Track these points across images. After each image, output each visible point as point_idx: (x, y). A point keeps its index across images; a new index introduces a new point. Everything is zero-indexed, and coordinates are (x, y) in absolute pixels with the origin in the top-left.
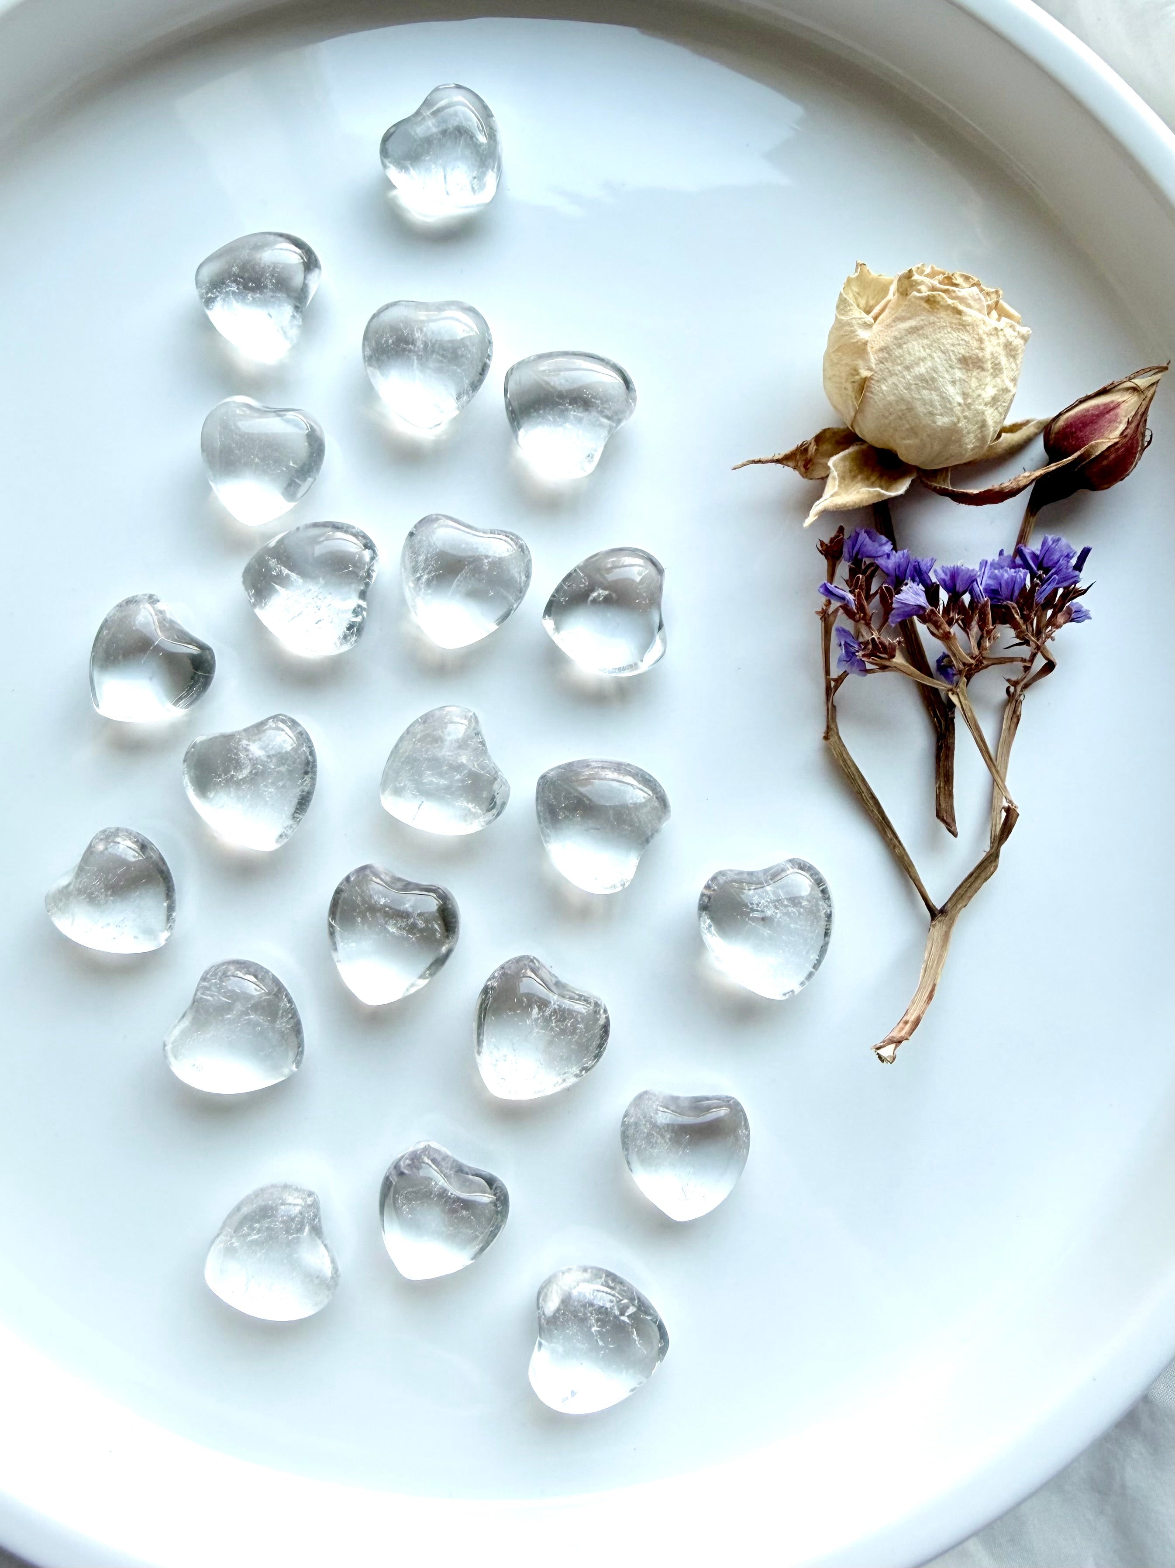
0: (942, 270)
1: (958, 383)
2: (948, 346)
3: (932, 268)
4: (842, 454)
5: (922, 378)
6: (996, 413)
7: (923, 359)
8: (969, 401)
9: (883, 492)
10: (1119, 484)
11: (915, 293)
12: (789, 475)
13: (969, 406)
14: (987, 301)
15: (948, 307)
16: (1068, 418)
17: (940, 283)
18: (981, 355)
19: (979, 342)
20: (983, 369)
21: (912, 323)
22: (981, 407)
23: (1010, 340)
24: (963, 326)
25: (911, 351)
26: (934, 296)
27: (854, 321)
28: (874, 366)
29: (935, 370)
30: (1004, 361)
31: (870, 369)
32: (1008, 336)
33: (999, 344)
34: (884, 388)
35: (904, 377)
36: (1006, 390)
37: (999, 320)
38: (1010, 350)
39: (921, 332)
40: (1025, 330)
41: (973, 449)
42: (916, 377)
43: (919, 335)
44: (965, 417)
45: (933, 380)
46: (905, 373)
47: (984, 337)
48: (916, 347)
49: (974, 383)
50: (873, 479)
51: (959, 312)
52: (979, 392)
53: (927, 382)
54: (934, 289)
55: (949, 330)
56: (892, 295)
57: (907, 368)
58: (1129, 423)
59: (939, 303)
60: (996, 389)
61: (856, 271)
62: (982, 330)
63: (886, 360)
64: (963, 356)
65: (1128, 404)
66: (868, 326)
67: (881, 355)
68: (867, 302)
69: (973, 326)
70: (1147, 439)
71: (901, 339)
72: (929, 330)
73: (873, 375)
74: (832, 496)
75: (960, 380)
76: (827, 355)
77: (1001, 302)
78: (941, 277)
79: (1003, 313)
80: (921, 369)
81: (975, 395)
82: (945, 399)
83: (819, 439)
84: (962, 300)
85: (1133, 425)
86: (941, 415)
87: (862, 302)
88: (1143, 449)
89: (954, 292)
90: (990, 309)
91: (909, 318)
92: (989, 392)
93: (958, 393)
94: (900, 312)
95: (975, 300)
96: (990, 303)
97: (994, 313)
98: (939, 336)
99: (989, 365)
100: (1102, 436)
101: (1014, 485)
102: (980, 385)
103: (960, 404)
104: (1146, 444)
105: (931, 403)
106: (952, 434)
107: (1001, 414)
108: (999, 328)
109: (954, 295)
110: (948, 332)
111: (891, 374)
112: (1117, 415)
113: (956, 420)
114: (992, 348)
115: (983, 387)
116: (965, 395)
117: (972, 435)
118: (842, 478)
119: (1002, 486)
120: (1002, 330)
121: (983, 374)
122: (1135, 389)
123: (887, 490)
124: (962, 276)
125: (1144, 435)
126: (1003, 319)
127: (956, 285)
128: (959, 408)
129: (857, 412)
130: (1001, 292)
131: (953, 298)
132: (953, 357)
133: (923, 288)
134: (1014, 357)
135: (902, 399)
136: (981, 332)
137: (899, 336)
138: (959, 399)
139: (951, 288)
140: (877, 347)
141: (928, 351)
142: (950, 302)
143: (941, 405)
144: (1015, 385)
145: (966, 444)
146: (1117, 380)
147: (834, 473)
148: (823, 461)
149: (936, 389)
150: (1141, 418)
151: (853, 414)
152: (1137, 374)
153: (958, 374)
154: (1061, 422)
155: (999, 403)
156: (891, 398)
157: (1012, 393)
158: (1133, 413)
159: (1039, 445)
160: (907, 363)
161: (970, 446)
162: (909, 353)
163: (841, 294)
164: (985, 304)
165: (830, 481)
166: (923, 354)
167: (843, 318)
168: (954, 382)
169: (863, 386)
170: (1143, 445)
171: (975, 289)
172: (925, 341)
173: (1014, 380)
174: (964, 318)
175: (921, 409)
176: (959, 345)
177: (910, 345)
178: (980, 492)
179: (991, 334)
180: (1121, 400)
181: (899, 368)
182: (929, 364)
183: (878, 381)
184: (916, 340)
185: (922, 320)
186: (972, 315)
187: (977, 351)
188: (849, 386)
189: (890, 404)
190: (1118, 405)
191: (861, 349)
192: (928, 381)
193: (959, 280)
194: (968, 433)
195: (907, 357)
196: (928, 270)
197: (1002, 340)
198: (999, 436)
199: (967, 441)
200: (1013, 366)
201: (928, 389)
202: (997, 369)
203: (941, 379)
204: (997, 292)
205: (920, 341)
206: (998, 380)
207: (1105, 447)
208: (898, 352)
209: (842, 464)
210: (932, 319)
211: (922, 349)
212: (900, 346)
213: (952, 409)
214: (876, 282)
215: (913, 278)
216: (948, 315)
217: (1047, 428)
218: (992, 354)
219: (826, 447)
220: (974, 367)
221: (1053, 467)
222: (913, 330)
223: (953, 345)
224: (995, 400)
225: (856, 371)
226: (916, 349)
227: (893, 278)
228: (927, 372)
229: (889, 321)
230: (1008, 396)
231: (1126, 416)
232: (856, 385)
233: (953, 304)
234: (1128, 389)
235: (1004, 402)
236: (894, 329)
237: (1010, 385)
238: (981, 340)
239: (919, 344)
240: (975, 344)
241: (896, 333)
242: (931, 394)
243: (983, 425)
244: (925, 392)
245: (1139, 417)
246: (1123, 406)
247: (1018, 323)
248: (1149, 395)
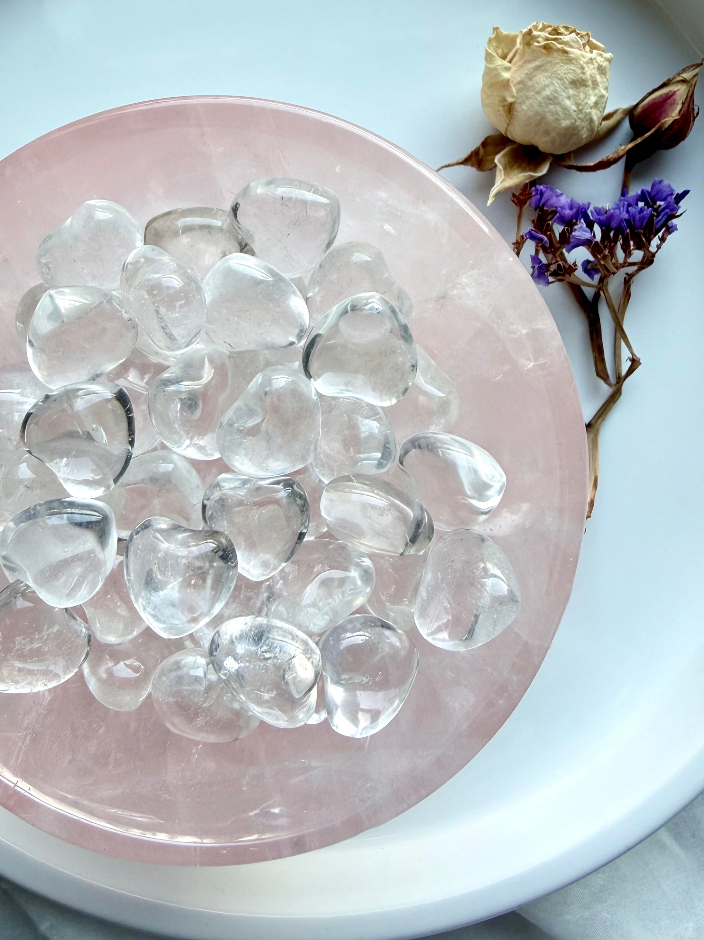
0: (550, 24)
1: (572, 98)
2: (562, 75)
3: (543, 24)
4: (502, 153)
5: (548, 98)
6: (598, 112)
7: (547, 86)
8: (581, 108)
9: (533, 174)
10: (682, 143)
11: (536, 44)
12: (469, 171)
13: (581, 111)
14: (582, 41)
15: (558, 50)
16: (643, 107)
17: (550, 34)
18: (584, 77)
19: (581, 70)
20: (586, 86)
21: (537, 63)
22: (588, 111)
23: (601, 64)
24: (570, 61)
25: (539, 82)
26: (548, 44)
27: (499, 67)
28: (515, 94)
29: (556, 91)
30: (598, 78)
31: (513, 97)
32: (599, 62)
33: (594, 68)
34: (524, 107)
35: (537, 99)
36: (602, 96)
37: (591, 52)
38: (601, 70)
39: (543, 68)
40: (609, 55)
41: (586, 137)
42: (544, 98)
43: (542, 71)
44: (579, 118)
45: (555, 97)
46: (537, 96)
47: (585, 65)
48: (541, 79)
49: (582, 96)
50: (524, 165)
51: (566, 52)
52: (586, 101)
53: (551, 100)
54: (547, 39)
55: (561, 64)
56: (518, 44)
57: (538, 93)
58: (683, 104)
59: (552, 48)
60: (596, 97)
61: (494, 33)
62: (582, 61)
63: (523, 89)
64: (573, 80)
65: (681, 91)
66: (508, 69)
67: (519, 86)
68: (503, 51)
69: (576, 59)
70: (696, 111)
71: (531, 74)
72: (548, 67)
73: (516, 100)
74: (501, 183)
75: (574, 95)
76: (483, 91)
77: (591, 39)
78: (549, 29)
79: (593, 47)
80: (547, 92)
81: (583, 103)
82: (565, 109)
83: (484, 144)
84: (566, 43)
85: (686, 105)
86: (564, 119)
87: (500, 52)
88: (694, 118)
89: (561, 39)
90: (584, 45)
91: (535, 60)
92: (593, 99)
93: (573, 105)
94: (527, 57)
95: (574, 42)
96: (584, 42)
97: (587, 48)
98: (555, 69)
99: (590, 83)
100: (669, 117)
101: (616, 156)
102: (586, 97)
103: (575, 111)
104: (695, 115)
105: (556, 113)
106: (572, 131)
107: (601, 112)
108: (593, 58)
109: (560, 41)
110: (561, 66)
111: (528, 98)
112: (675, 100)
113: (573, 121)
114: (590, 71)
115: (588, 97)
116: (578, 105)
117: (585, 129)
118: (505, 168)
119: (609, 158)
120: (595, 59)
121: (587, 89)
122: (684, 81)
123: (535, 171)
124: (564, 27)
125: (693, 109)
126: (595, 51)
127: (561, 34)
128: (575, 113)
129: (508, 125)
130: (590, 34)
131: (560, 43)
132: (566, 82)
133: (540, 39)
134: (605, 74)
135: (537, 113)
136: (582, 63)
137: (529, 73)
138: (574, 108)
139: (559, 37)
140: (515, 82)
141: (550, 80)
142: (559, 46)
143: (563, 114)
144: (607, 92)
145: (582, 135)
146: (671, 77)
147: (500, 167)
148: (490, 158)
149: (559, 104)
150: (690, 99)
151: (505, 126)
152: (684, 71)
153: (571, 92)
154: (639, 109)
155: (599, 105)
156: (530, 113)
157: (606, 98)
158: (685, 97)
159: (626, 124)
160: (537, 89)
161: (584, 136)
162: (538, 83)
163: (486, 51)
164: (581, 43)
165: (498, 173)
166: (547, 82)
167: (491, 66)
168: (569, 98)
169: (510, 109)
170: (694, 115)
171: (573, 34)
172: (547, 74)
173: (606, 89)
174: (570, 55)
175: (550, 118)
176: (569, 73)
177: (537, 78)
178: (595, 164)
179: (589, 63)
180: (676, 89)
181: (532, 93)
182: (552, 88)
183: (519, 104)
184: (541, 74)
185: (543, 61)
186: (574, 52)
187: (581, 75)
188: (501, 109)
189: (530, 117)
190: (674, 93)
191: (506, 84)
192: (553, 100)
193: (562, 30)
194: (583, 128)
195: (536, 85)
196: (540, 26)
197: (596, 65)
198: (601, 124)
199: (583, 133)
200: (605, 80)
201: (553, 104)
202: (595, 84)
203: (561, 97)
204: (587, 34)
205: (543, 74)
206: (597, 91)
207: (670, 122)
208: (530, 83)
209: (503, 160)
210: (549, 59)
211: (545, 79)
212: (530, 79)
213: (570, 115)
214: (507, 36)
215: (533, 34)
216: (559, 55)
217: (630, 112)
218: (591, 75)
219: (490, 149)
220: (580, 85)
221: (639, 140)
222: (538, 68)
223: (565, 74)
224: (596, 104)
225: (504, 100)
226: (542, 80)
227: (518, 33)
228: (551, 94)
229: (520, 63)
230: (604, 100)
231: (680, 100)
232: (506, 108)
233: (562, 47)
234: (679, 82)
235: (602, 104)
236: (525, 68)
237: (604, 92)
238: (582, 68)
239: (543, 76)
240: (579, 71)
241: (527, 71)
242: (556, 108)
243: (591, 121)
244: (551, 107)
245: (689, 98)
246: (678, 93)
247: (603, 51)
248: (694, 84)
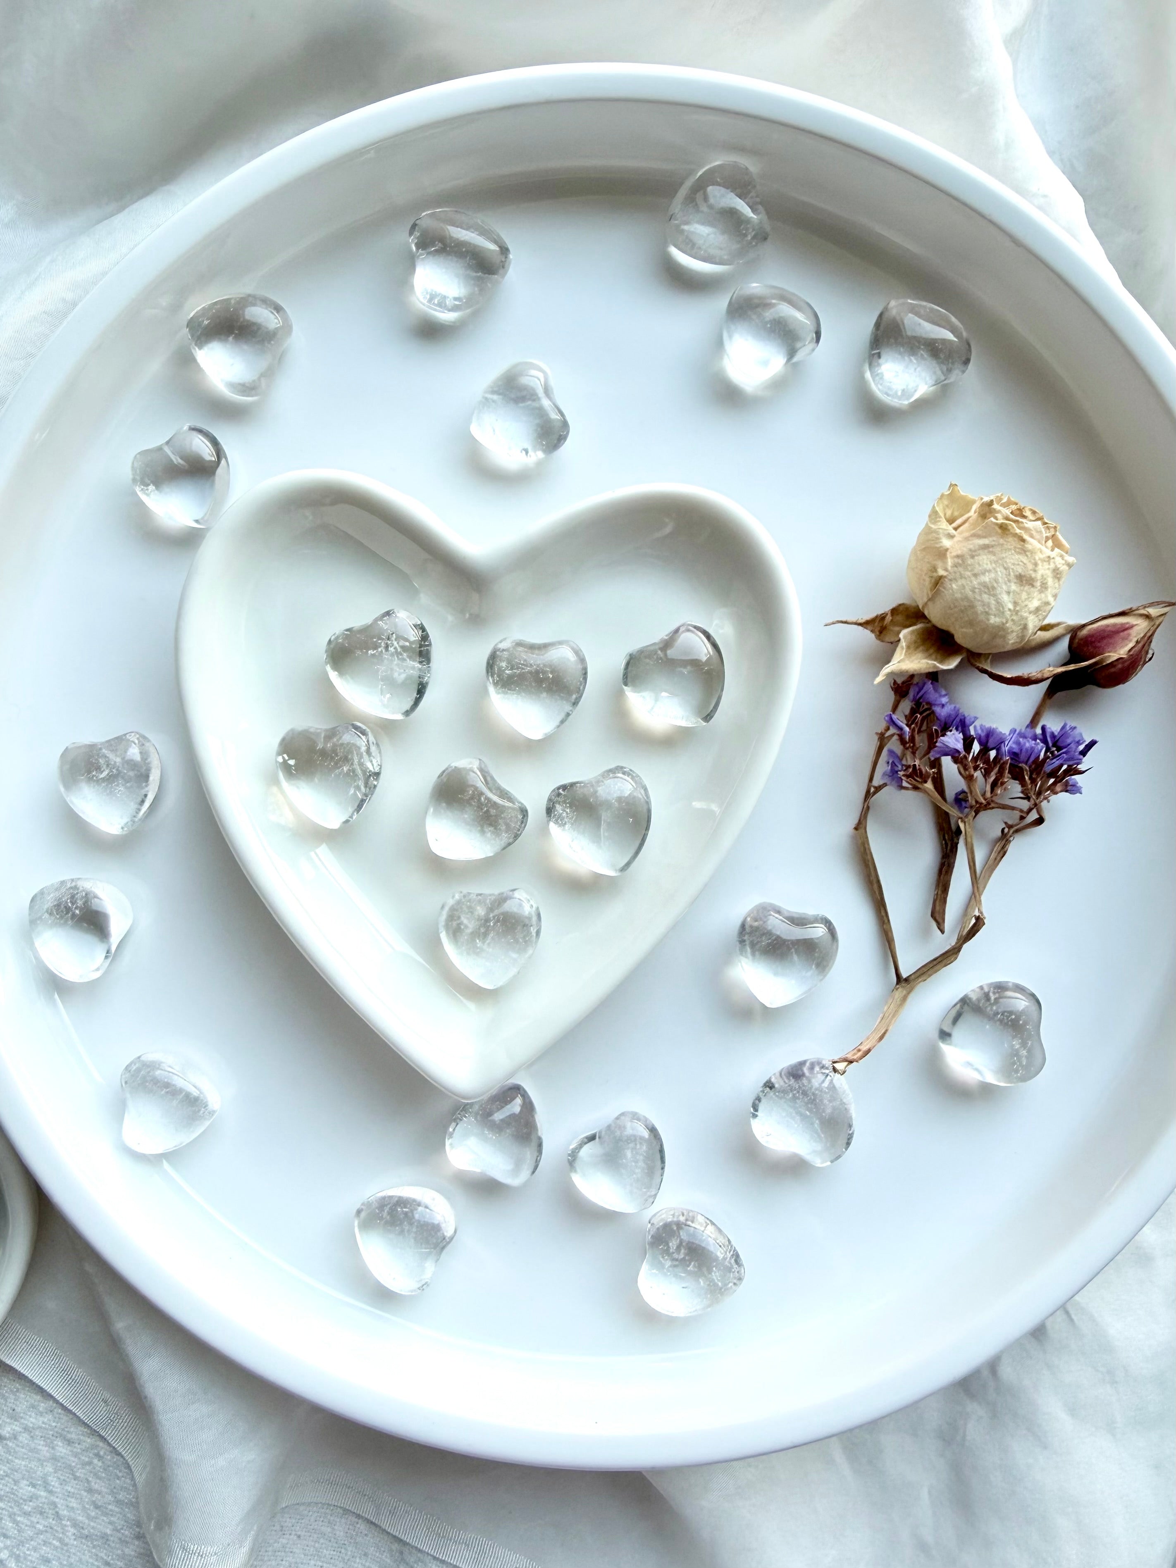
0: (1017, 501)
1: (1011, 594)
2: (1010, 565)
3: (1009, 498)
4: (911, 629)
5: (984, 585)
6: (1036, 619)
7: (989, 571)
8: (1018, 608)
9: (938, 665)
10: (1121, 686)
11: (992, 519)
12: (868, 636)
13: (1017, 612)
14: (1046, 533)
15: (1015, 535)
16: (1090, 630)
17: (1012, 513)
18: (1033, 575)
19: (1034, 566)
20: (1033, 586)
21: (986, 541)
22: (1025, 615)
23: (1059, 566)
24: (1024, 551)
25: (981, 563)
26: (1006, 524)
27: (941, 531)
28: (949, 568)
29: (996, 581)
30: (1050, 581)
31: (946, 570)
32: (1057, 563)
33: (1049, 569)
34: (954, 586)
35: (971, 582)
36: (1048, 603)
37: (1052, 550)
38: (1057, 574)
39: (991, 549)
40: (1071, 559)
41: (1013, 644)
42: (979, 584)
43: (989, 552)
44: (1013, 620)
45: (994, 588)
46: (973, 578)
47: (1039, 562)
48: (985, 560)
49: (1024, 595)
50: (931, 651)
51: (1023, 540)
52: (1027, 603)
53: (988, 589)
54: (1007, 518)
55: (1013, 552)
56: (972, 513)
57: (975, 575)
58: (1137, 642)
59: (1009, 530)
60: (1040, 602)
61: (949, 490)
62: (1038, 556)
63: (960, 565)
64: (1020, 574)
65: (1140, 626)
66: (951, 537)
67: (956, 560)
68: (952, 513)
69: (1032, 552)
70: (1149, 656)
71: (975, 551)
72: (997, 550)
73: (948, 575)
74: (899, 662)
75: (1014, 592)
76: (914, 552)
77: (1058, 533)
78: (1014, 507)
79: (1057, 544)
80: (986, 578)
81: (1023, 605)
82: (999, 603)
83: (894, 611)
84: (1026, 530)
85: (1140, 645)
86: (995, 615)
87: (949, 513)
88: (1145, 663)
89: (1022, 523)
90: (1047, 539)
91: (985, 537)
92: (1035, 604)
93: (1010, 601)
94: (978, 530)
95: (1037, 532)
96: (1048, 535)
97: (1050, 543)
98: (1004, 555)
99: (1038, 584)
100: (1115, 652)
101: (1039, 676)
102: (1029, 598)
103: (1010, 610)
104: (1147, 660)
105: (989, 605)
106: (1000, 631)
107: (1040, 620)
108: (1052, 557)
109: (1021, 525)
110: (1012, 554)
111: (962, 577)
112: (1129, 635)
113: (1004, 621)
114: (1044, 570)
115: (1030, 599)
116: (1015, 604)
117: (1015, 634)
118: (908, 647)
119: (1030, 675)
120: (1053, 558)
121: (1032, 589)
122: (1148, 617)
123: (941, 662)
124: (1031, 510)
125: (1147, 653)
126: (1056, 550)
127: (1025, 517)
128: (1009, 612)
129: (929, 600)
130: (1058, 528)
131: (1020, 528)
132: (1012, 574)
133: (999, 516)
134: (1059, 579)
135: (966, 598)
136: (1037, 558)
137: (973, 549)
138: (1011, 606)
139: (1020, 520)
140: (954, 554)
141: (994, 565)
142: (1018, 531)
143: (996, 608)
144: (1055, 600)
145: (1009, 639)
146: (1134, 607)
147: (903, 643)
148: (897, 629)
149: (994, 595)
150: (1148, 639)
151: (925, 600)
152: (1151, 605)
153: (1014, 587)
154: (1085, 632)
155: (1040, 612)
156: (958, 595)
157: (1051, 606)
158: (1142, 635)
159: (1064, 644)
160: (976, 571)
161: (1011, 642)
162: (979, 564)
163: (934, 507)
164: (1045, 535)
165: (898, 650)
166: (989, 567)
167: (933, 526)
168: (1008, 593)
169: (938, 582)
170: (1145, 660)
171: (1039, 523)
172: (993, 557)
173: (1055, 596)
174: (1026, 546)
175: (980, 609)
176: (1019, 564)
177: (980, 558)
178: (1012, 677)
179: (1045, 561)
180: (1135, 623)
181: (969, 573)
182: (993, 575)
183: (951, 580)
184: (986, 555)
185: (994, 541)
186: (1033, 543)
187: (1031, 572)
188: (927, 579)
189: (956, 600)
190: (1132, 627)
191: (942, 554)
192: (989, 589)
193: (1028, 513)
194: (1012, 632)
195: (977, 566)
196: (1005, 500)
197: (1052, 566)
198: (1036, 633)
199: (1010, 637)
200: (1057, 585)
201: (988, 595)
202: (1044, 587)
203: (999, 589)
204: (1055, 528)
205: (989, 556)
206: (1043, 595)
207: (1115, 658)
208: (970, 561)
209: (909, 637)
210: (1001, 541)
211: (989, 563)
212: (973, 557)
213: (1003, 613)
214: (963, 498)
215: (992, 507)
216: (1014, 541)
217: (1074, 631)
218: (1042, 576)
219: (899, 618)
220: (1026, 583)
221: (1072, 667)
222: (985, 547)
223: (1014, 564)
224: (1038, 609)
225: (934, 569)
226: (985, 562)
227: (977, 499)
228: (990, 581)
229: (967, 534)
230: (1049, 607)
231: (1135, 637)
232: (933, 580)
233: (1020, 533)
234: (1141, 615)
235: (1044, 612)
236: (970, 542)
237: (1051, 599)
238: (1036, 564)
239: (988, 558)
240: (1030, 566)
241: (971, 547)
242: (989, 599)
243: (1025, 627)
244: (985, 597)
245: (1146, 638)
246: (1135, 629)
247: (1067, 553)
248: (1157, 623)
